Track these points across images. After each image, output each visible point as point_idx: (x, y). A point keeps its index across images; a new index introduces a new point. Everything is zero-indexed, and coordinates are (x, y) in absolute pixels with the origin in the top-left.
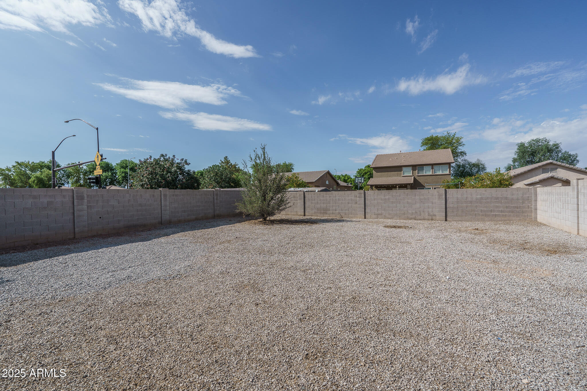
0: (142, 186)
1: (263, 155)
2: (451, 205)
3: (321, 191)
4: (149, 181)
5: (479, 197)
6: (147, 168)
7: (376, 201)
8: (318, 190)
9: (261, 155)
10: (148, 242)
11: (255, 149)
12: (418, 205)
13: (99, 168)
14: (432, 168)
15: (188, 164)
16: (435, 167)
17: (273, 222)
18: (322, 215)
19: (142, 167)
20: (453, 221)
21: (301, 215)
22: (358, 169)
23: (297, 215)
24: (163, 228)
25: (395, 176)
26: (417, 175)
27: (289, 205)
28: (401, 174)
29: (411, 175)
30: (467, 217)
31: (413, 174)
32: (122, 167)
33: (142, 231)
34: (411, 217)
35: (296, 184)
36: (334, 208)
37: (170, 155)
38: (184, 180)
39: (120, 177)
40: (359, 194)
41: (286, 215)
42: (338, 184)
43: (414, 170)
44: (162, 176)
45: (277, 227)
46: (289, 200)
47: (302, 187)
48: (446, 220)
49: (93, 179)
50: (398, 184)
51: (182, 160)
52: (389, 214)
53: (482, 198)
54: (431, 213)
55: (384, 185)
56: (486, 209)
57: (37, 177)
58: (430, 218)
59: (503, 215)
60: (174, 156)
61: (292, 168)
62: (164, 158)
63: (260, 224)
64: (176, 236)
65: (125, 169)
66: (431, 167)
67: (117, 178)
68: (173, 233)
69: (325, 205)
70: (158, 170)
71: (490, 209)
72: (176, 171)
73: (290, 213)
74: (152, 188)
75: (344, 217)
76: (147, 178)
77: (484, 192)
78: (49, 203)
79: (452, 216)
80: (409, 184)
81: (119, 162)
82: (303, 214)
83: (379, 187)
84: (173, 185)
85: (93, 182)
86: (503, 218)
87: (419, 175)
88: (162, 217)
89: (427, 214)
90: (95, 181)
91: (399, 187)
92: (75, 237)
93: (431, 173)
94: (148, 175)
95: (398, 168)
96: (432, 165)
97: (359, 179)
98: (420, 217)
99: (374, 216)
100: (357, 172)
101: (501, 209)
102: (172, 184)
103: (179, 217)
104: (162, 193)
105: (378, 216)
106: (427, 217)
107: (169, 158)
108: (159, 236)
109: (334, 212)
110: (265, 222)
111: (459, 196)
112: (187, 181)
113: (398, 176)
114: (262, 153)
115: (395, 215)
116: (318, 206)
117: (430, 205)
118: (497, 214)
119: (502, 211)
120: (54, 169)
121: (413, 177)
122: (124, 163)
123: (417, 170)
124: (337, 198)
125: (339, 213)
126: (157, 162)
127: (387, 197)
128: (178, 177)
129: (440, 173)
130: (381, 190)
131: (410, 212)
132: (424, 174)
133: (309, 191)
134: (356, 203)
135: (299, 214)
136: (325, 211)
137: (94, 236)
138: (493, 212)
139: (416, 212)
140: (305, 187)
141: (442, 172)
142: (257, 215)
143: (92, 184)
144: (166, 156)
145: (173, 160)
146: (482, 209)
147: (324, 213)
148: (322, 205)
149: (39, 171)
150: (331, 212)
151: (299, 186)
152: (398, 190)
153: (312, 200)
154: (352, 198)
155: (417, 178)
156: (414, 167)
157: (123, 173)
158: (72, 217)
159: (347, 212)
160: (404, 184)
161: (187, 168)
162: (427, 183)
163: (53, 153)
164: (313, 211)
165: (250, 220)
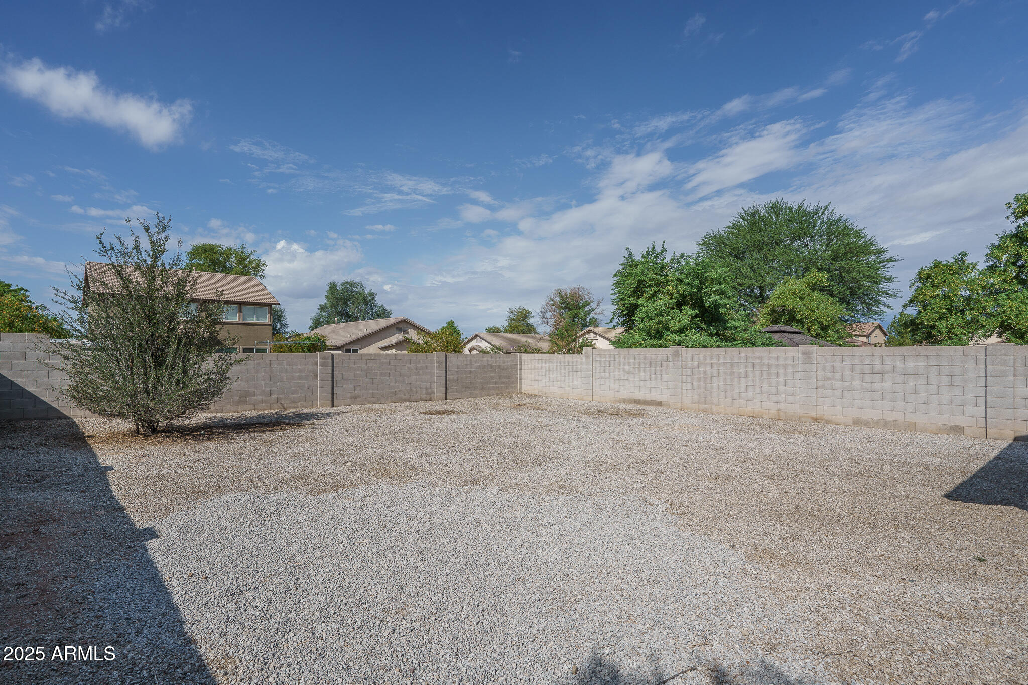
14: (240, 311)
16: (244, 308)
58: (428, 396)
66: (236, 307)
75: (290, 408)
79: (452, 392)
93: (237, 320)
96: (240, 304)
98: (415, 397)
99: (348, 401)
105: (355, 399)
125: (278, 400)
127: (371, 365)
129: (254, 320)
132: (225, 320)
134: (316, 377)
141: (258, 319)
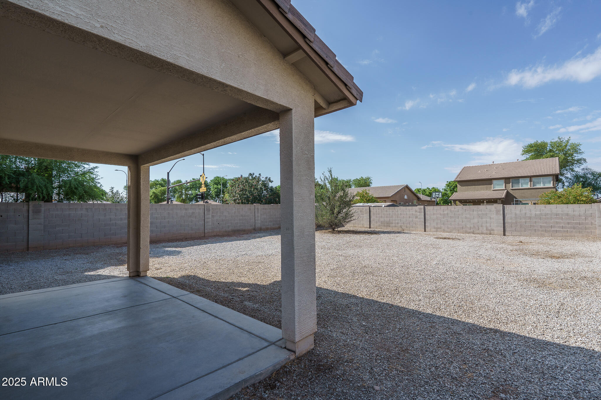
0: (235, 200)
1: (330, 177)
2: (510, 221)
3: (387, 206)
4: (240, 196)
5: (538, 213)
6: (239, 185)
7: (435, 216)
8: (384, 205)
9: (329, 177)
10: (249, 241)
11: (323, 172)
12: (476, 220)
13: (204, 187)
14: (531, 181)
15: (272, 182)
16: (533, 179)
17: (339, 232)
18: (386, 228)
19: (234, 185)
20: (511, 236)
21: (366, 228)
22: (447, 182)
23: (364, 227)
24: (256, 233)
25: (484, 190)
26: (511, 188)
27: (354, 218)
28: (491, 188)
29: (504, 188)
30: (526, 232)
31: (506, 188)
32: (216, 184)
33: (243, 234)
34: (469, 231)
35: (366, 199)
36: (397, 222)
37: (257, 174)
38: (268, 196)
39: (213, 192)
40: (419, 209)
41: (354, 227)
42: (418, 198)
43: (506, 183)
44: (250, 192)
45: (341, 235)
46: (354, 214)
47: (372, 202)
48: (504, 235)
49: (199, 195)
50: (486, 199)
51: (266, 178)
52: (448, 228)
53: (541, 214)
54: (490, 228)
55: (468, 200)
56: (545, 225)
57: (154, 193)
58: (488, 232)
59: (564, 231)
60: (260, 174)
61: (370, 182)
62: (252, 177)
63: (329, 233)
64: (266, 238)
65: (218, 185)
67: (210, 193)
68: (264, 236)
69: (388, 219)
70: (247, 188)
71: (551, 225)
72: (261, 188)
73: (357, 225)
74: (242, 203)
75: (406, 230)
76: (239, 194)
77: (543, 208)
78: (193, 213)
79: (510, 231)
80: (500, 199)
81: (213, 178)
82: (369, 226)
83: (465, 202)
84: (259, 200)
85: (199, 198)
86: (564, 234)
87: (514, 188)
88: (255, 225)
89: (485, 229)
90: (201, 197)
91: (487, 202)
92: (205, 236)
93: (529, 187)
94: (240, 192)
95: (488, 182)
96: (531, 177)
97: (436, 193)
98: (478, 231)
99: (433, 230)
100: (446, 185)
101: (561, 225)
102: (257, 199)
103: (267, 226)
104: (256, 207)
105: (437, 229)
106: (485, 232)
107: (256, 176)
108: (255, 238)
109: (397, 225)
110: (333, 231)
111: (518, 212)
112: (270, 196)
113: (487, 190)
114: (330, 175)
115: (454, 229)
116: (382, 219)
117: (488, 220)
118: (558, 230)
119: (563, 227)
120: (169, 187)
121: (506, 190)
122: (216, 180)
123: (511, 183)
124: (399, 212)
125: (401, 226)
126: (247, 179)
128: (263, 193)
130: (466, 205)
131: (468, 226)
132: (520, 187)
133: (376, 206)
134: (416, 217)
135: (365, 226)
136: (388, 224)
137: (215, 236)
138: (554, 228)
139: (474, 227)
140: (374, 202)
141: (544, 184)
142: (327, 226)
143: (199, 200)
144: (253, 175)
145: (259, 178)
146: (542, 225)
147: (387, 226)
148: (386, 219)
149: (155, 188)
150: (394, 225)
151: (368, 201)
152: (486, 205)
153: (377, 214)
154: (413, 213)
155: (511, 192)
156: (507, 180)
157: (216, 189)
158: (204, 222)
159: (408, 225)
160: (494, 199)
161: (271, 185)
162: (524, 197)
163: (168, 173)
164: (378, 224)
165: (322, 230)
